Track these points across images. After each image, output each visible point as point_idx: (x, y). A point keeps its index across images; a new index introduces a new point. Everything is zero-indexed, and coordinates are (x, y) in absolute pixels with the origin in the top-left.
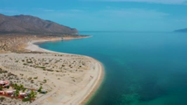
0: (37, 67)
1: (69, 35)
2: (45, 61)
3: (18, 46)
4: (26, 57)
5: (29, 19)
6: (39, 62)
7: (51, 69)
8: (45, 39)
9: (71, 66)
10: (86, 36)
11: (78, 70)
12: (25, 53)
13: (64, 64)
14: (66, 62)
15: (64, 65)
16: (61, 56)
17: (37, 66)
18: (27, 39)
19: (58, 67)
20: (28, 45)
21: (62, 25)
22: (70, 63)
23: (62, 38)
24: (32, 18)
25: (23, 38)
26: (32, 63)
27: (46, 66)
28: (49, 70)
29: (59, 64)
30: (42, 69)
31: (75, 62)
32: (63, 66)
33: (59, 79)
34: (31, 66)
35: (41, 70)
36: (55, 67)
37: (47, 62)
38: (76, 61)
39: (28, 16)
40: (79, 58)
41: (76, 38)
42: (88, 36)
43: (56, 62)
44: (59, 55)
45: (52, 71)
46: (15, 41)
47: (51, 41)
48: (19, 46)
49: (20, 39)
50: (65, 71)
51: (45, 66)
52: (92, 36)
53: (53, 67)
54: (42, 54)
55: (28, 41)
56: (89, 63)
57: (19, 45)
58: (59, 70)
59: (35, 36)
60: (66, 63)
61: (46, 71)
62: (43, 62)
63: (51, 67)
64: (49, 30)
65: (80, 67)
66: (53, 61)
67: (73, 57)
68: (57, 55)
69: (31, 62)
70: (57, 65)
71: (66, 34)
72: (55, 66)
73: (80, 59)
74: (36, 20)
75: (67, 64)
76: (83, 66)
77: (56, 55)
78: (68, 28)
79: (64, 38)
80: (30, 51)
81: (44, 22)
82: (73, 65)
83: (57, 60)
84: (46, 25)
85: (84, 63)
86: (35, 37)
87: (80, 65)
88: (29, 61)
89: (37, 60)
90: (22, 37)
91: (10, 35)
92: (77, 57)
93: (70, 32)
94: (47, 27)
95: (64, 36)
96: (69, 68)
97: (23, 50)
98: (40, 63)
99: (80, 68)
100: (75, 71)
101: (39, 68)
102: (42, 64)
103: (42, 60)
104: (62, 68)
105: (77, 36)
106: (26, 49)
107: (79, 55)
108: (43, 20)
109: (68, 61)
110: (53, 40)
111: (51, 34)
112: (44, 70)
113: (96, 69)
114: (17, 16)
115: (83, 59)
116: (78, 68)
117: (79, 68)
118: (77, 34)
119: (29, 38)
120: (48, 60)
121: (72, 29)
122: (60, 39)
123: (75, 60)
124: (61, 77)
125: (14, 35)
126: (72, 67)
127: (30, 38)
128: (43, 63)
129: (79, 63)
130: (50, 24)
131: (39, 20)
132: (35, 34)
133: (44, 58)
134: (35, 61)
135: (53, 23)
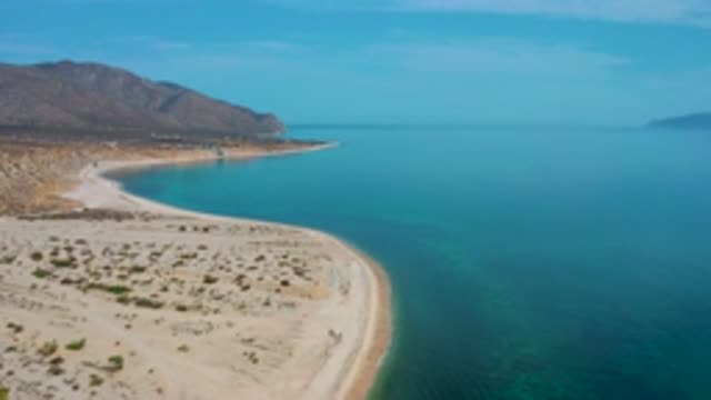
0: (92, 286)
1: (245, 138)
2: (134, 256)
3: (34, 185)
4: (54, 239)
5: (92, 77)
6: (106, 261)
7: (155, 296)
8: (152, 156)
9: (245, 282)
10: (313, 143)
11: (276, 298)
12: (54, 217)
13: (212, 270)
14: (222, 263)
15: (213, 275)
16: (206, 230)
17: (91, 280)
18: (80, 154)
19: (188, 287)
20: (79, 182)
21: (221, 103)
22: (240, 266)
23: (220, 154)
24: (105, 73)
25: (64, 152)
26: (75, 267)
27: (135, 282)
28: (142, 303)
29: (192, 274)
30: (113, 296)
31: (261, 258)
32: (209, 280)
33: (183, 349)
34: (66, 282)
35: (109, 299)
36: (173, 286)
37: (142, 261)
38: (269, 257)
39: (92, 67)
40: (282, 239)
41: (275, 153)
42: (321, 143)
43: (180, 263)
44: (196, 229)
45: (158, 306)
46: (23, 166)
47: (173, 166)
48: (40, 185)
49: (51, 155)
50: (214, 305)
51: (127, 283)
52: (336, 144)
53: (165, 289)
54: (126, 223)
55: (83, 165)
56: (324, 263)
57: (41, 180)
58: (188, 301)
59: (113, 144)
60: (221, 268)
61: (131, 309)
62: (121, 260)
63: (154, 288)
64: (170, 119)
65: (285, 283)
66: (169, 257)
67: (258, 237)
68: (189, 229)
69: (70, 263)
70: (181, 278)
71: (234, 136)
72: (174, 280)
73: (285, 243)
74: (120, 80)
75: (229, 270)
76: (296, 281)
77: (183, 229)
78: (245, 111)
79: (227, 153)
80: (79, 210)
82: (252, 276)
83: (185, 252)
84: (160, 100)
85: (300, 265)
86: (110, 148)
87: (283, 278)
88: (63, 256)
89: (97, 252)
90: (61, 147)
91: (14, 138)
92: (274, 237)
93: (251, 127)
94: (164, 108)
95: (224, 145)
96: (236, 288)
97: (54, 202)
98: (107, 268)
99: (283, 288)
100: (258, 308)
101: (99, 292)
102: (116, 273)
103: (121, 254)
104: (201, 290)
105: (279, 142)
106: (67, 200)
107: (285, 227)
108: (149, 81)
109: (232, 259)
110: (183, 158)
111: (177, 137)
112: (123, 301)
113: (352, 292)
114: (47, 67)
115: (296, 244)
116: (274, 288)
117: (278, 291)
118: (277, 134)
119: (85, 152)
120: (147, 252)
121: (260, 117)
122: (207, 155)
123: (263, 251)
124: (196, 338)
125: (29, 140)
126: (246, 288)
128: (122, 268)
129: (282, 264)
130: (174, 95)
131: (132, 81)
132: (111, 137)
133: (130, 242)
134: (87, 257)
135: (186, 91)
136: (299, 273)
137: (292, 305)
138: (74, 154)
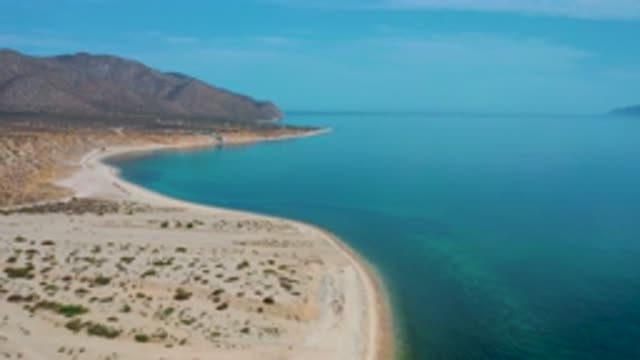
0: (43, 304)
1: (243, 124)
3: (31, 172)
4: (20, 239)
7: (113, 319)
8: (157, 141)
9: (223, 298)
10: (307, 129)
13: (187, 281)
14: (199, 273)
15: (187, 289)
16: (189, 226)
18: (84, 140)
19: (155, 305)
20: (78, 168)
21: (223, 91)
22: (219, 276)
23: (220, 139)
24: (118, 63)
25: (69, 138)
27: (93, 299)
28: (94, 332)
29: (163, 286)
30: (63, 321)
31: (244, 264)
32: (181, 296)
34: (14, 298)
35: (57, 324)
36: (138, 306)
37: (109, 268)
38: (254, 265)
39: (106, 59)
41: (271, 138)
43: (150, 274)
44: (179, 225)
45: (113, 334)
46: (22, 154)
47: (175, 149)
48: (36, 171)
51: (83, 301)
53: (128, 309)
57: (39, 167)
59: (119, 130)
60: (197, 279)
62: (85, 268)
63: (115, 309)
64: (176, 106)
65: (268, 301)
66: (141, 263)
67: (246, 235)
68: (172, 224)
69: (28, 271)
70: (149, 293)
71: (233, 123)
72: (140, 296)
73: (274, 243)
75: (206, 281)
77: (164, 225)
78: (244, 98)
79: (226, 139)
80: (66, 200)
81: (160, 80)
82: (231, 289)
83: (161, 255)
84: (168, 89)
85: (287, 275)
86: (115, 134)
87: (267, 293)
90: (67, 133)
93: (251, 114)
94: (171, 96)
95: (224, 131)
98: (66, 279)
99: (266, 307)
100: (234, 336)
101: (48, 314)
104: (169, 311)
105: (276, 128)
110: (184, 143)
112: (73, 328)
114: (65, 59)
116: (255, 307)
117: (260, 311)
118: (275, 120)
119: (90, 138)
120: (117, 257)
121: (259, 105)
122: (210, 141)
123: (246, 255)
126: (222, 307)
127: (97, 139)
128: (84, 279)
129: (266, 273)
130: (180, 84)
131: (143, 71)
132: (117, 122)
135: (193, 80)
136: (286, 285)
137: (276, 331)
138: (79, 141)
